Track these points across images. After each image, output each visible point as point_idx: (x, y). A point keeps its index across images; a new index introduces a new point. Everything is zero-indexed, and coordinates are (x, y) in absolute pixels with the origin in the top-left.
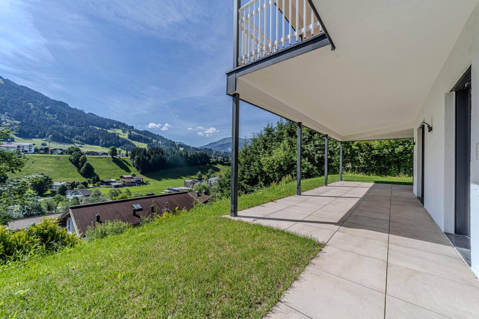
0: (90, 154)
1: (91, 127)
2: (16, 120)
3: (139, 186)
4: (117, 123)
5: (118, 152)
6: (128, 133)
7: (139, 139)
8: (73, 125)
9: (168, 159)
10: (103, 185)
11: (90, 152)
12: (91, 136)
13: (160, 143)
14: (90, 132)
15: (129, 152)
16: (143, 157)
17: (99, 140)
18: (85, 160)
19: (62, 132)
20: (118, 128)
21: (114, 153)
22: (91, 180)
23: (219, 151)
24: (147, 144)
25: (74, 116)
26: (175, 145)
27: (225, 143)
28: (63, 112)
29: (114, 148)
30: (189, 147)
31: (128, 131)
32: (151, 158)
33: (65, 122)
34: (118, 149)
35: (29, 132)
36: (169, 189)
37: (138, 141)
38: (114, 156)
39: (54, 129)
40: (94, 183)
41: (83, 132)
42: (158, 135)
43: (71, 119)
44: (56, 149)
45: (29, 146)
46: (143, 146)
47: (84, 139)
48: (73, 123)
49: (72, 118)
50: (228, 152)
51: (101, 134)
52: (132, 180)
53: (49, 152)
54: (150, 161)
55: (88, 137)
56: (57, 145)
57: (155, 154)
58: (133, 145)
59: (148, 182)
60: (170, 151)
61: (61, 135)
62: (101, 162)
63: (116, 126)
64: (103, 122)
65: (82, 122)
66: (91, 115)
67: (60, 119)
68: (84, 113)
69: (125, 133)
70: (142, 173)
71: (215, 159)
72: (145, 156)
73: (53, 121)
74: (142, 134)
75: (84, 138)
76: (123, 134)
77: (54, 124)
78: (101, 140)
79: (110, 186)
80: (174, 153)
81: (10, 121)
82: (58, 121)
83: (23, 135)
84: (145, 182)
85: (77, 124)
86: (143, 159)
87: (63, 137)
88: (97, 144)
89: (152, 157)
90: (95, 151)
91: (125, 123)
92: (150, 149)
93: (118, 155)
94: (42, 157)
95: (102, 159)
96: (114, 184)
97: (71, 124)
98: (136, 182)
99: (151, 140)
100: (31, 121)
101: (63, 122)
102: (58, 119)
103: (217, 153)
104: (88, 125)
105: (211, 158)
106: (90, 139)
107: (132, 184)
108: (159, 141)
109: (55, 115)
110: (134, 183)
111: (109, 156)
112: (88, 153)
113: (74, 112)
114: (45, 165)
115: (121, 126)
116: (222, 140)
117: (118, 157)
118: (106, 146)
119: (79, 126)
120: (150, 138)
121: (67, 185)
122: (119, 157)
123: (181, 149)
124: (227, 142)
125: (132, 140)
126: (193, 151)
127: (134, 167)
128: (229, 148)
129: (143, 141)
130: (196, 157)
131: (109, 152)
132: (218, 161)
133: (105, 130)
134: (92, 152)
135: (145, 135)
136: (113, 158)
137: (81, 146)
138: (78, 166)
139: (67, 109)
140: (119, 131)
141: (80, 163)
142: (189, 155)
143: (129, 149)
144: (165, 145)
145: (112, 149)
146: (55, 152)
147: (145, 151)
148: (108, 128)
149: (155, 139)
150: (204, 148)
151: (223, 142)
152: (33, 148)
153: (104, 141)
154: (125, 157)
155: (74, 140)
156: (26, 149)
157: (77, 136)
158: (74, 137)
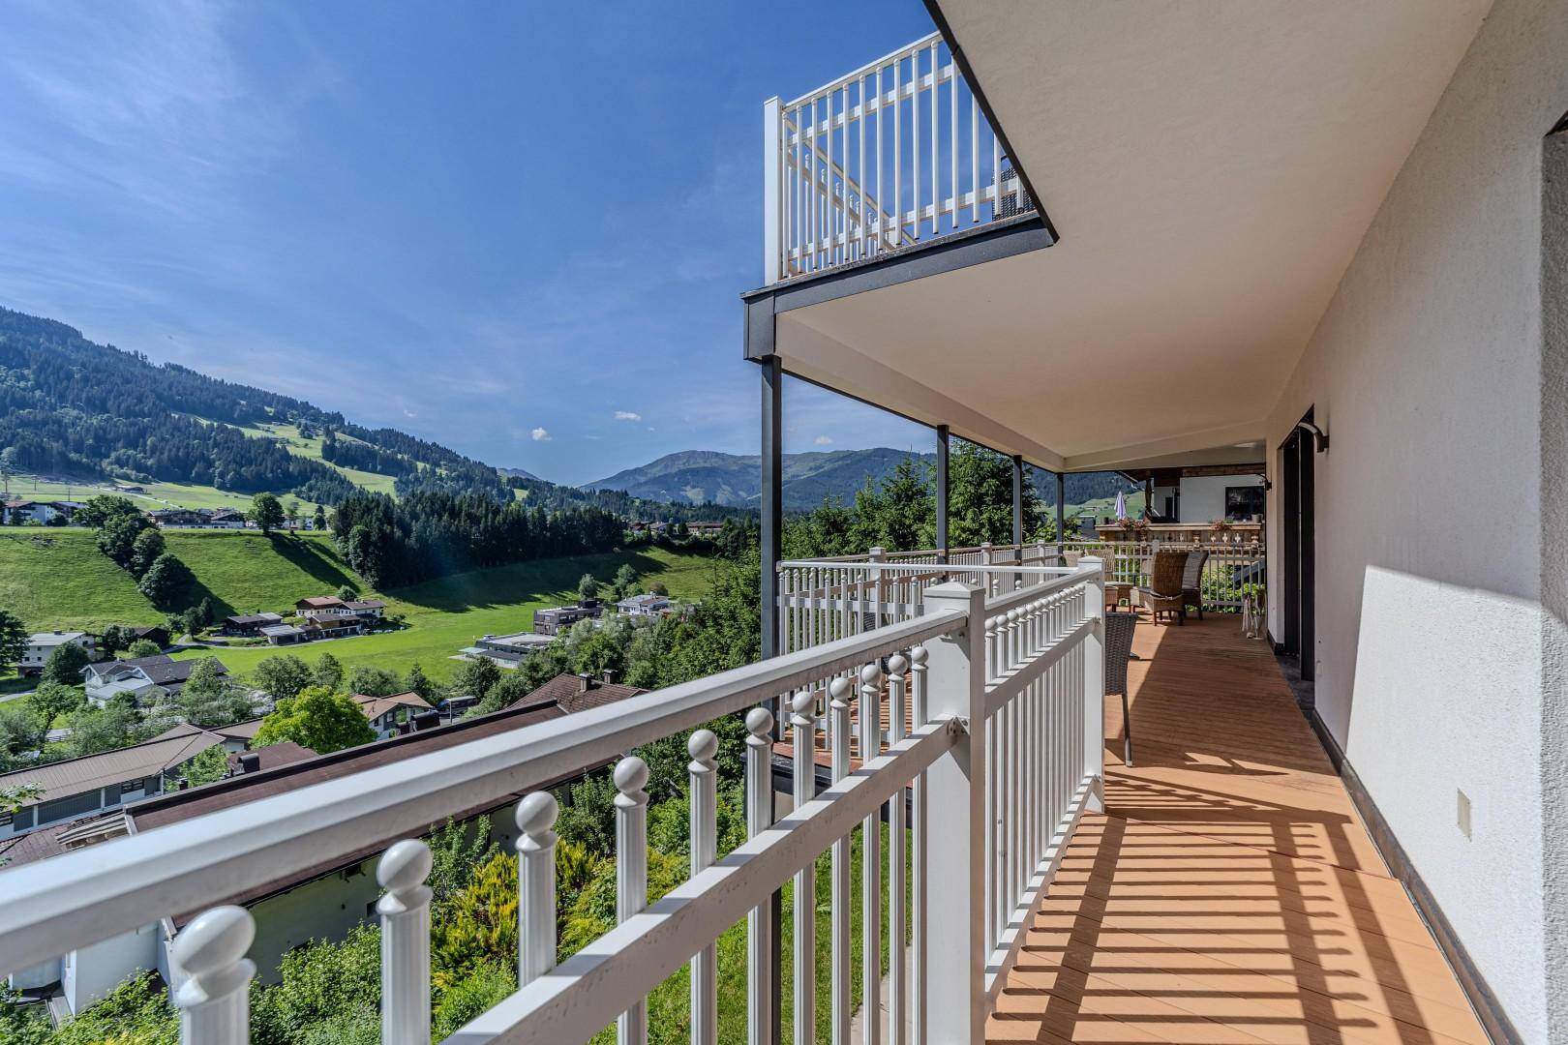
0: (175, 519)
1: (177, 417)
3: (369, 633)
4: (278, 403)
5: (285, 513)
6: (323, 438)
7: (362, 460)
8: (104, 410)
9: (475, 533)
10: (232, 635)
11: (176, 513)
12: (178, 449)
13: (444, 473)
14: (172, 435)
15: (329, 511)
16: (380, 530)
17: (210, 464)
18: (155, 547)
19: (60, 436)
20: (281, 419)
21: (271, 515)
22: (184, 619)
23: (651, 497)
24: (396, 479)
25: (108, 376)
26: (499, 482)
27: (674, 470)
28: (59, 361)
29: (271, 499)
30: (549, 485)
31: (321, 433)
32: (411, 531)
33: (71, 397)
34: (286, 500)
36: (479, 644)
37: (361, 469)
38: (273, 530)
39: (22, 424)
40: (194, 631)
41: (144, 438)
42: (434, 444)
43: (92, 387)
44: (34, 503)
46: (382, 485)
47: (150, 462)
48: (104, 402)
49: (98, 385)
50: (687, 503)
52: (343, 615)
53: (8, 518)
54: (412, 541)
55: (166, 454)
56: (40, 486)
57: (428, 517)
58: (343, 481)
59: (403, 617)
60: (479, 506)
61: (56, 446)
62: (221, 549)
63: (277, 412)
64: (224, 397)
65: (140, 400)
66: (173, 373)
67: (50, 387)
68: (145, 365)
69: (310, 437)
70: (381, 587)
71: (639, 530)
72: (390, 523)
73: (17, 396)
74: (374, 441)
75: (151, 457)
76: (302, 442)
77: (23, 404)
78: (217, 463)
79: (258, 639)
80: (496, 512)
82: (38, 393)
84: (389, 619)
85: (119, 407)
86: (383, 536)
87: (63, 456)
88: (205, 480)
89: (415, 527)
90: (192, 506)
91: (311, 404)
92: (408, 501)
93: (286, 524)
95: (226, 540)
96: (271, 632)
97: (97, 406)
98: (357, 622)
99: (411, 463)
101: (61, 398)
102: (38, 386)
103: (648, 508)
104: (164, 410)
105: (626, 526)
106: (175, 461)
107: (341, 630)
108: (440, 466)
109: (26, 372)
110: (350, 623)
111: (252, 527)
112: (169, 518)
113: (106, 359)
115: (295, 412)
116: (661, 459)
117: (288, 532)
118: (240, 486)
119: (129, 413)
120: (406, 458)
121: (85, 643)
122: (292, 532)
123: (521, 494)
124: (682, 467)
125: (336, 464)
126: (562, 501)
127: (348, 564)
128: (688, 488)
129: (379, 468)
130: (575, 527)
131: (252, 512)
132: (650, 536)
133: (233, 430)
134: (184, 513)
135: (386, 444)
136: (267, 534)
137: (139, 490)
138: (131, 569)
139: (78, 349)
140: (287, 433)
141: (139, 559)
142: (549, 518)
143: (329, 496)
144: (461, 483)
145: (264, 501)
146: (33, 516)
147: (387, 507)
148: (247, 420)
149: (425, 460)
150: (601, 492)
151: (666, 466)
153: (231, 467)
154: (314, 531)
155: (107, 466)
157: (121, 452)
158: (107, 456)
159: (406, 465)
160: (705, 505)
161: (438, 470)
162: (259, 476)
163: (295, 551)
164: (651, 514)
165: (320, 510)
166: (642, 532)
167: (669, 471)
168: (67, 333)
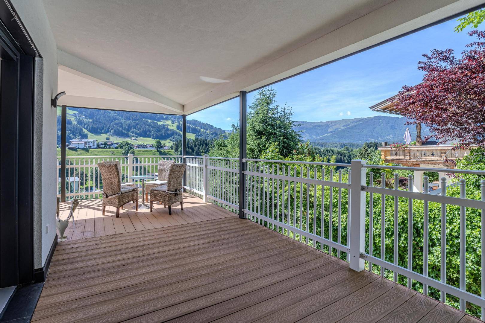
1: (144, 120)
2: (89, 118)
5: (163, 145)
6: (177, 123)
8: (130, 119)
12: (144, 128)
13: (209, 132)
14: (143, 125)
17: (150, 132)
19: (121, 127)
20: (167, 119)
21: (159, 146)
24: (195, 134)
29: (159, 141)
31: (176, 122)
35: (98, 128)
39: (115, 124)
41: (137, 126)
42: (207, 123)
43: (127, 114)
44: (114, 143)
45: (93, 142)
46: (191, 137)
47: (138, 132)
48: (130, 117)
53: (108, 147)
55: (141, 130)
56: (116, 139)
57: (199, 146)
58: (181, 136)
61: (120, 129)
63: (166, 117)
69: (174, 123)
74: (190, 123)
76: (172, 125)
77: (115, 119)
78: (152, 132)
81: (86, 119)
82: (118, 116)
83: (95, 131)
87: (121, 131)
88: (149, 136)
90: (144, 143)
93: (163, 148)
94: (101, 151)
95: (149, 152)
97: (128, 119)
99: (200, 130)
100: (99, 119)
101: (122, 117)
104: (141, 118)
106: (144, 132)
108: (208, 130)
111: (155, 149)
112: (139, 147)
115: (171, 117)
119: (134, 120)
120: (198, 128)
122: (164, 150)
125: (180, 131)
129: (191, 131)
131: (155, 144)
133: (156, 122)
134: (142, 145)
135: (193, 124)
136: (158, 151)
137: (134, 139)
140: (169, 122)
143: (177, 140)
144: (214, 135)
145: (157, 141)
146: (113, 147)
148: (159, 120)
149: (204, 128)
152: (96, 143)
153: (155, 133)
154: (170, 150)
155: (130, 133)
156: (91, 145)
157: (133, 130)
158: (130, 131)
159: (198, 130)
162: (161, 135)
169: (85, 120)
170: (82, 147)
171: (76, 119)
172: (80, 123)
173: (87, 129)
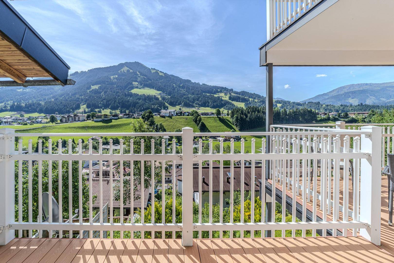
1: (204, 94)
3: (238, 141)
4: (220, 88)
5: (221, 113)
6: (229, 95)
7: (237, 99)
10: (212, 138)
12: (204, 100)
14: (203, 98)
15: (230, 112)
16: (240, 116)
17: (209, 103)
18: (200, 120)
19: (189, 100)
20: (221, 92)
21: (219, 113)
23: (331, 103)
24: (244, 103)
25: (194, 88)
27: (342, 92)
28: (189, 86)
29: (219, 110)
30: (289, 102)
31: (228, 94)
32: (248, 116)
34: (221, 110)
35: (174, 102)
37: (237, 101)
38: (219, 116)
39: (185, 98)
40: (206, 137)
41: (199, 99)
42: (254, 93)
44: (186, 112)
45: (174, 111)
46: (241, 105)
48: (194, 93)
49: (193, 90)
50: (349, 105)
51: (210, 99)
53: (183, 115)
54: (248, 119)
55: (202, 102)
56: (186, 109)
57: (252, 113)
58: (233, 105)
59: (245, 138)
61: (188, 102)
62: (210, 120)
63: (220, 90)
64: (211, 89)
65: (199, 92)
66: (204, 85)
68: (200, 85)
69: (226, 95)
70: (240, 130)
71: (324, 115)
72: (243, 114)
74: (240, 94)
75: (200, 102)
76: (225, 96)
77: (184, 95)
79: (216, 140)
82: (186, 93)
83: (173, 104)
86: (241, 118)
87: (189, 103)
88: (208, 106)
89: (249, 115)
90: (206, 112)
91: (227, 87)
92: (247, 109)
93: (221, 115)
94: (179, 118)
95: (211, 118)
96: (218, 138)
97: (193, 94)
98: (235, 138)
100: (175, 95)
101: (189, 93)
102: (186, 91)
103: (329, 107)
104: (202, 93)
105: (318, 114)
106: (204, 103)
108: (255, 99)
109: (185, 89)
111: (215, 116)
112: (203, 114)
113: (194, 85)
114: (181, 123)
115: (224, 90)
116: (336, 89)
117: (222, 117)
118: (213, 107)
119: (197, 94)
120: (247, 98)
123: (279, 105)
124: (346, 91)
125: (232, 101)
126: (293, 106)
127: (233, 124)
128: (350, 99)
129: (241, 101)
130: (297, 115)
131: (215, 112)
132: (329, 117)
133: (213, 95)
134: (205, 113)
135: (242, 95)
136: (218, 117)
137: (198, 109)
138: (197, 124)
139: (191, 84)
140: (222, 95)
141: (198, 122)
142: (288, 112)
143: (230, 108)
144: (261, 103)
145: (217, 110)
146: (185, 114)
147: (242, 110)
148: (215, 93)
149: (252, 98)
150: (308, 103)
151: (338, 92)
152: (175, 112)
153: (212, 103)
154: (227, 117)
155: (194, 105)
156: (173, 113)
157: (196, 102)
158: (194, 103)
159: (247, 99)
160: (359, 105)
161: (255, 100)
162: (217, 104)
163: (223, 121)
164: (330, 110)
165: (228, 112)
166: (325, 116)
167: (340, 93)
168: (189, 81)
169: (166, 96)
170: (168, 115)
171: (161, 97)
172: (164, 99)
173: (167, 103)
